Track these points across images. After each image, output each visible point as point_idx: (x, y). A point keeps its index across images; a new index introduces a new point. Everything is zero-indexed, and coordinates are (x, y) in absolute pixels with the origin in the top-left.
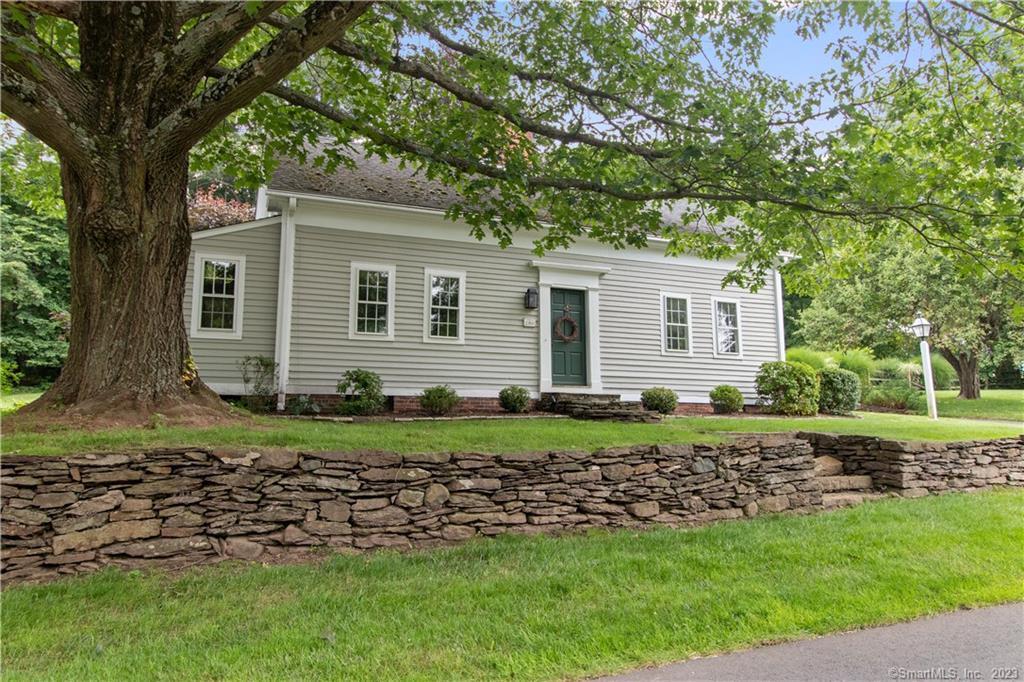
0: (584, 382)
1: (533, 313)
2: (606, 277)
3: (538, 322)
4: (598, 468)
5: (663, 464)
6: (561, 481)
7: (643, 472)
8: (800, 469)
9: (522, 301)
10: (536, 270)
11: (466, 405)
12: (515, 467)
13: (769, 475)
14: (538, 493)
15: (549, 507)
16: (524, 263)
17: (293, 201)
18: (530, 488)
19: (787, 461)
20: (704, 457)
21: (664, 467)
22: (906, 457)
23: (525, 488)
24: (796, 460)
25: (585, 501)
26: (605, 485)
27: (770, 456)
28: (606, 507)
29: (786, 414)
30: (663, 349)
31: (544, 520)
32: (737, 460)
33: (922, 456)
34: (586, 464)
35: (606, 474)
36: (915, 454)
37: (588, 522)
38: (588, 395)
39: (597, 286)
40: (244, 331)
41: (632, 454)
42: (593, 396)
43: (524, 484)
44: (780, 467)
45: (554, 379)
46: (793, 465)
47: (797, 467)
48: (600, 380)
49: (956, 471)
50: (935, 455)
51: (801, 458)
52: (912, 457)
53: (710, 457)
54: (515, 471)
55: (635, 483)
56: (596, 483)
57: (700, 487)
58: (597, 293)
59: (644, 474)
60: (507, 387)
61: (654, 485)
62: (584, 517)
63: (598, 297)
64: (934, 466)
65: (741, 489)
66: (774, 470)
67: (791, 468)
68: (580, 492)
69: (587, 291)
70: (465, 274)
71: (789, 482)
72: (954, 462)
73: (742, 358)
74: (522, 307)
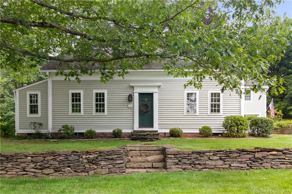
0: (152, 126)
1: (132, 103)
2: (161, 87)
3: (133, 106)
4: (31, 158)
5: (57, 157)
6: (17, 161)
7: (47, 159)
8: (115, 160)
9: (128, 99)
10: (133, 87)
11: (108, 135)
12: (4, 157)
13: (101, 162)
14: (9, 165)
15: (12, 169)
16: (128, 85)
17: (48, 73)
18: (7, 163)
19: (110, 157)
20: (74, 155)
21: (57, 158)
22: (170, 156)
23: (5, 163)
24: (114, 157)
25: (26, 168)
26: (33, 163)
27: (102, 155)
28: (33, 170)
29: (230, 137)
30: (185, 112)
31: (10, 173)
32: (88, 156)
33: (178, 156)
34: (26, 156)
35: (32, 160)
36: (174, 155)
37: (27, 174)
38: (145, 131)
39: (157, 91)
40: (41, 114)
41: (46, 154)
42: (147, 131)
43: (5, 162)
44: (107, 159)
45: (139, 126)
46: (113, 158)
47: (114, 159)
48: (158, 125)
49: (197, 162)
50: (184, 155)
51: (116, 156)
52: (173, 156)
53: (77, 155)
54: (4, 158)
55: (44, 163)
56: (29, 162)
57: (70, 165)
58: (158, 93)
59: (48, 160)
60: (115, 129)
61: (52, 164)
62: (25, 173)
63: (158, 95)
64: (184, 160)
65: (87, 166)
66: (104, 160)
67: (112, 159)
68: (23, 165)
69: (153, 93)
70: (107, 91)
71: (110, 164)
72: (196, 158)
73: (222, 114)
74: (128, 101)
